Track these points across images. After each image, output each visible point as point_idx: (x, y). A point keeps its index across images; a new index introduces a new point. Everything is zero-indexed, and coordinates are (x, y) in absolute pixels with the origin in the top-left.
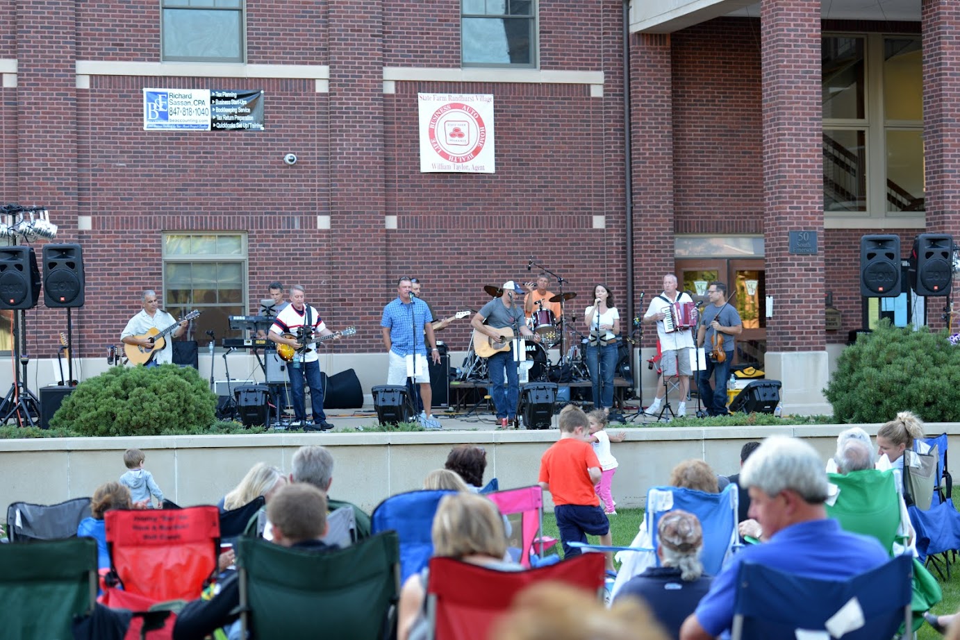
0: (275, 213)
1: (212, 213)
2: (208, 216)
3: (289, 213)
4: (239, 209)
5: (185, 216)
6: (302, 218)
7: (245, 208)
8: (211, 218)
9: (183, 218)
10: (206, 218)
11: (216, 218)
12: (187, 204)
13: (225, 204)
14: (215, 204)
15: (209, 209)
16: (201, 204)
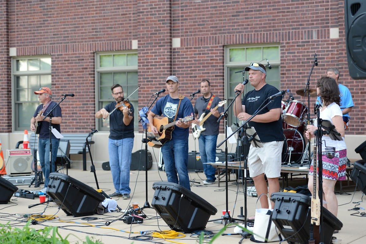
0: (299, 28)
1: (255, 31)
2: (253, 33)
3: (309, 28)
4: (274, 27)
5: (238, 35)
6: (318, 31)
7: (278, 26)
8: (254, 34)
9: (236, 35)
10: (251, 35)
11: (258, 34)
12: (239, 26)
13: (264, 24)
14: (257, 24)
15: (254, 28)
16: (248, 25)
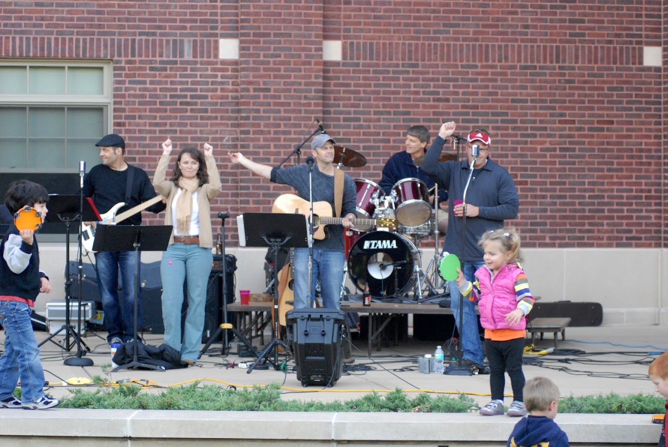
0: (154, 34)
1: (58, 33)
2: (53, 37)
3: (176, 35)
4: (100, 26)
5: (17, 37)
6: (195, 42)
7: (109, 27)
8: (56, 40)
9: (14, 39)
10: (49, 40)
11: (64, 40)
12: (21, 18)
13: (79, 19)
14: (63, 19)
15: (56, 26)
16: (42, 19)
